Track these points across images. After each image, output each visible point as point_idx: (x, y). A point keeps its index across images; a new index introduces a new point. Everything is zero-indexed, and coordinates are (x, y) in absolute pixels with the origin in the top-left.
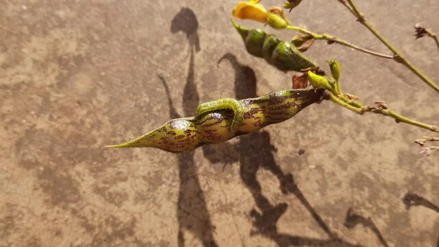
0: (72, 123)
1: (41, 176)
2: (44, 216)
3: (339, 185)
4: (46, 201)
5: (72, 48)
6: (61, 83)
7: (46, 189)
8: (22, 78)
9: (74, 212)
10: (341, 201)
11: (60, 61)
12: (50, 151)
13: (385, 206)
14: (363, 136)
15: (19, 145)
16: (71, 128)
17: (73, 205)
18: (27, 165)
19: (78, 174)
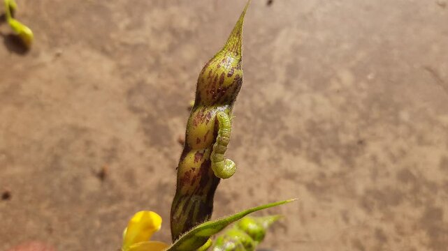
0: (176, 84)
1: (144, 121)
2: (141, 154)
3: (388, 174)
4: (145, 143)
5: (184, 23)
6: (172, 50)
7: (147, 132)
8: (141, 40)
9: (167, 155)
10: (388, 188)
11: (174, 32)
12: (155, 103)
13: (423, 199)
14: (413, 139)
15: (130, 93)
16: (174, 88)
17: (166, 149)
18: (135, 110)
19: (175, 125)
